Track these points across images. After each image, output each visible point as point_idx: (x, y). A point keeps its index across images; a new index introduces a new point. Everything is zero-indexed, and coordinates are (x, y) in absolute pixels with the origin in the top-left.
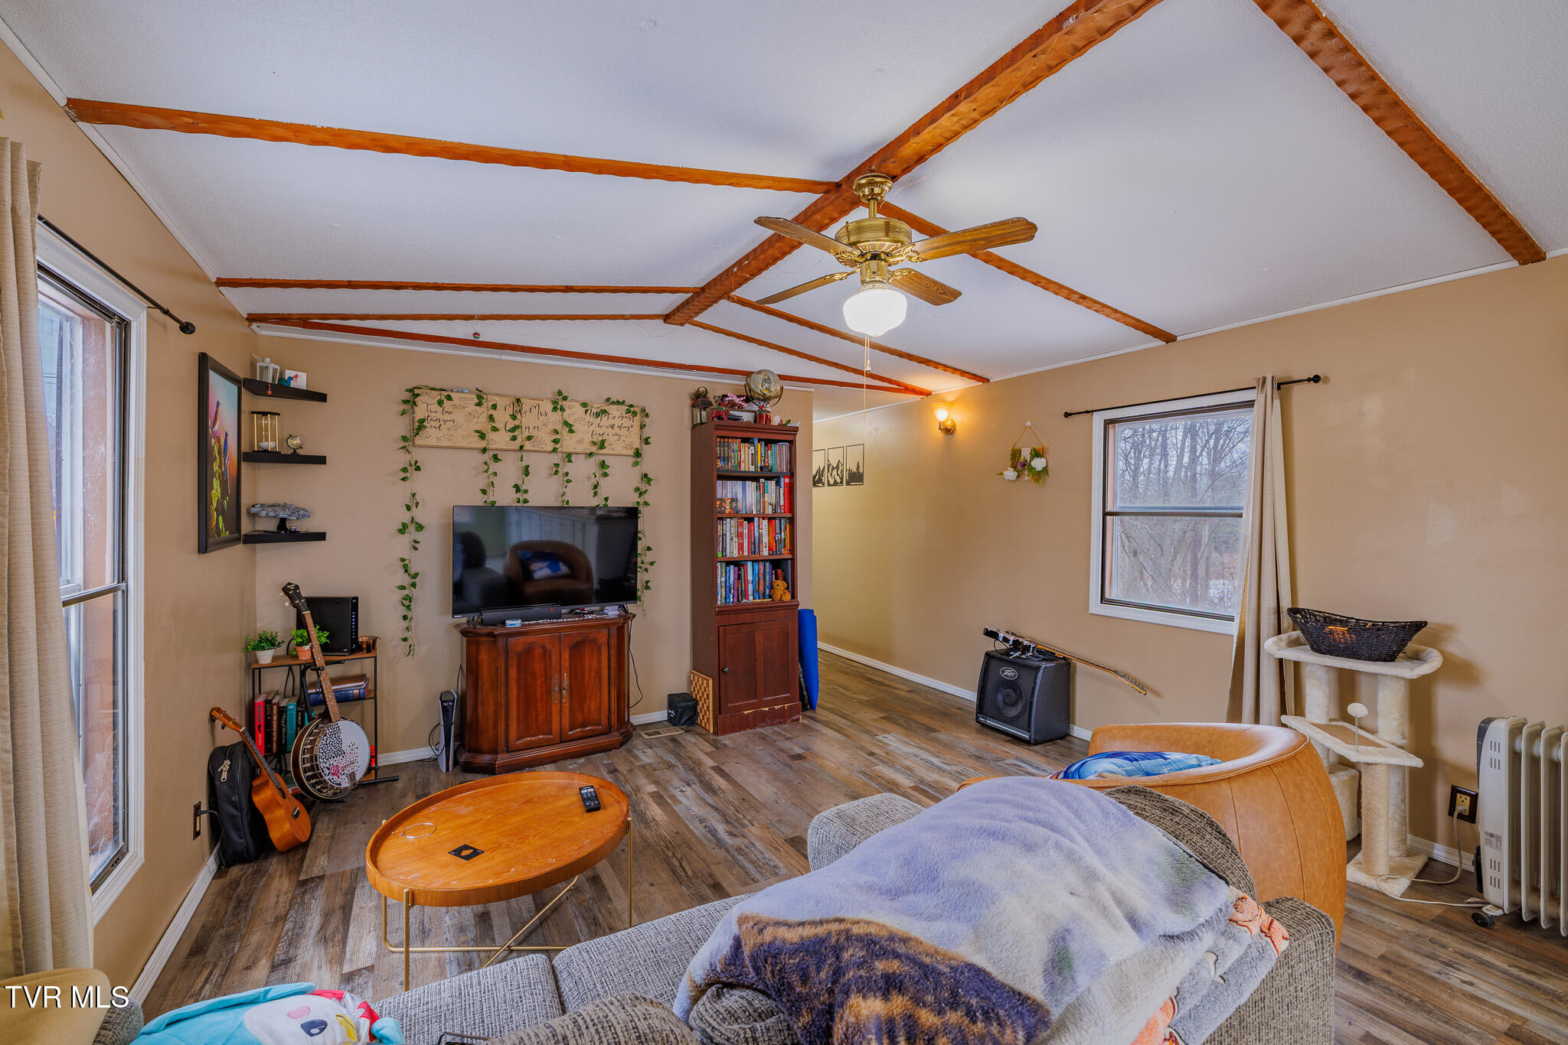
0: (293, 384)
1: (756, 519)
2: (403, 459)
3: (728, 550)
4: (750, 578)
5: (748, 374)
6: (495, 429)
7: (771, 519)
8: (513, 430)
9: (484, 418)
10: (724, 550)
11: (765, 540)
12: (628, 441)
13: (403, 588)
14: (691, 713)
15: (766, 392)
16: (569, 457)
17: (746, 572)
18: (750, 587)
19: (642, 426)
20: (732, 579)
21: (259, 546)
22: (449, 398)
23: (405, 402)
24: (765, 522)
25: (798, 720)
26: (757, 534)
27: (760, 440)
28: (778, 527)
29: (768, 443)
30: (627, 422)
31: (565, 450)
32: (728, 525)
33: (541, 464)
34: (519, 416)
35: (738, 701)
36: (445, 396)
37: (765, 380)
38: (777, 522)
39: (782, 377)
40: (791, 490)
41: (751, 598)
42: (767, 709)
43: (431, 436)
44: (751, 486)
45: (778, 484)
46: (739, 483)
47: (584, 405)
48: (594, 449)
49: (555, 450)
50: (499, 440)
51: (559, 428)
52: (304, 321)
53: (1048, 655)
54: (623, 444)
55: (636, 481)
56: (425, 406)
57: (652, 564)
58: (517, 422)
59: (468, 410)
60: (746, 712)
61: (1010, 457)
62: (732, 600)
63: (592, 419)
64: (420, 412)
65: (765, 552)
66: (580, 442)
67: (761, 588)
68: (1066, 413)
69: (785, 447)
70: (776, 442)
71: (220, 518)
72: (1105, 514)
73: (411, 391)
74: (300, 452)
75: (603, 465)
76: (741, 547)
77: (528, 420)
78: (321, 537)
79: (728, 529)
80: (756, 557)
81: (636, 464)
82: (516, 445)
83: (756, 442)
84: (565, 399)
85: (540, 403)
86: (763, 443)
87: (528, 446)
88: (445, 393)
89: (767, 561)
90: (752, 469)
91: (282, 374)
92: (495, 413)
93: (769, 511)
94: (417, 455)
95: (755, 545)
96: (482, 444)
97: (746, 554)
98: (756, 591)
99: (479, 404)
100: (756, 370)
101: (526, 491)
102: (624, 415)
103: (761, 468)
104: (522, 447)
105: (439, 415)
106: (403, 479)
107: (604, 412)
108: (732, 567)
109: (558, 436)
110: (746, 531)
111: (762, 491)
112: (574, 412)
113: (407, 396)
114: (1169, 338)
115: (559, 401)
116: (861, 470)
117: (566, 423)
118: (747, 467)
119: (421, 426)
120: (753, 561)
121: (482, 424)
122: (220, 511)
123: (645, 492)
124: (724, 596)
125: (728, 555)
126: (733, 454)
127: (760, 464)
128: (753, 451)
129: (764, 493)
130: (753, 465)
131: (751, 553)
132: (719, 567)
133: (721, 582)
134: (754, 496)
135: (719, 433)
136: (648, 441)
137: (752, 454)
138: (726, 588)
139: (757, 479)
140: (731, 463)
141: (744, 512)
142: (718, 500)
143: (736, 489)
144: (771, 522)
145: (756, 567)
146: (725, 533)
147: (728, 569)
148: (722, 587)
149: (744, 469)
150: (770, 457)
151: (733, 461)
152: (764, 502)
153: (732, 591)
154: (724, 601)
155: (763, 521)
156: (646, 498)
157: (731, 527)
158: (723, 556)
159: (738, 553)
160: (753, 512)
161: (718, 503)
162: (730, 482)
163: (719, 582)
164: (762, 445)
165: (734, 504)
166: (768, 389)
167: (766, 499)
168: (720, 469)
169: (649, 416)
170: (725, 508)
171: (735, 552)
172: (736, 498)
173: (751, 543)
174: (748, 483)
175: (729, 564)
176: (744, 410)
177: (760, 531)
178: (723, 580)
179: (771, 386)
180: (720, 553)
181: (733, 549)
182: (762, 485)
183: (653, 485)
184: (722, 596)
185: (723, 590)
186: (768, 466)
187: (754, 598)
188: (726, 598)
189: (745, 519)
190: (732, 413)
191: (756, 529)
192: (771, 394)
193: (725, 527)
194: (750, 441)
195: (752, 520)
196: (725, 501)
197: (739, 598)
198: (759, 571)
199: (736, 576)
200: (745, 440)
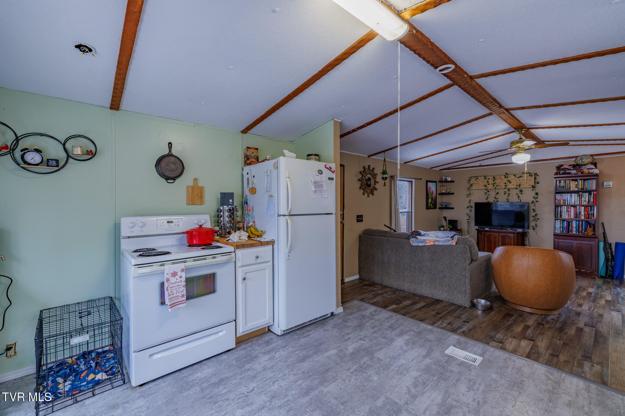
0: (448, 180)
1: (578, 206)
2: (468, 193)
3: (563, 216)
4: (574, 226)
5: (576, 157)
6: (489, 184)
8: (493, 184)
9: (486, 182)
10: (561, 216)
11: (583, 213)
12: (530, 183)
13: (467, 219)
15: (581, 163)
16: (509, 190)
17: (572, 224)
18: (574, 229)
19: (535, 179)
20: (565, 225)
21: (443, 210)
22: (478, 178)
23: (468, 181)
26: (578, 211)
27: (580, 180)
28: (590, 209)
29: (585, 180)
30: (529, 178)
31: (508, 188)
32: (563, 208)
33: (501, 192)
34: (495, 180)
36: (477, 178)
37: (580, 159)
38: (589, 207)
40: (596, 196)
41: (574, 232)
42: (577, 270)
43: (474, 187)
45: (590, 194)
46: (569, 194)
47: (514, 175)
48: (517, 187)
49: (505, 188)
50: (490, 187)
51: (506, 182)
52: (448, 169)
54: (528, 185)
55: (534, 195)
56: (473, 181)
57: (538, 219)
58: (494, 182)
59: (482, 180)
62: (565, 232)
63: (517, 179)
64: (472, 182)
65: (583, 218)
66: (513, 185)
67: (580, 230)
69: (594, 181)
70: (589, 179)
71: (431, 205)
73: (470, 178)
74: (449, 192)
75: (521, 191)
76: (570, 215)
77: (498, 181)
78: (453, 208)
79: (563, 209)
80: (578, 219)
81: (533, 190)
82: (494, 188)
84: (508, 175)
85: (501, 176)
86: (583, 180)
87: (497, 187)
88: (477, 177)
89: (584, 221)
90: (576, 189)
91: (446, 178)
92: (489, 181)
93: (585, 203)
94: (471, 192)
95: (577, 215)
96: (486, 188)
97: (572, 217)
98: (578, 231)
99: (485, 179)
100: (579, 155)
101: (497, 199)
102: (528, 176)
104: (496, 188)
105: (475, 183)
106: (468, 197)
107: (521, 176)
109: (506, 184)
110: (572, 210)
111: (580, 197)
112: (511, 178)
113: (469, 179)
115: (506, 175)
117: (509, 181)
119: (472, 185)
120: (576, 220)
121: (486, 183)
122: (431, 203)
123: (537, 198)
124: (561, 231)
125: (563, 218)
126: (567, 185)
127: (580, 187)
128: (577, 184)
129: (582, 197)
130: (576, 188)
131: (575, 217)
132: (560, 221)
133: (560, 226)
134: (576, 198)
135: (557, 179)
136: (538, 183)
137: (576, 184)
138: (562, 228)
139: (578, 193)
140: (565, 188)
141: (571, 204)
142: (557, 200)
143: (567, 196)
144: (586, 207)
145: (577, 222)
146: (561, 210)
147: (563, 222)
148: (561, 228)
149: (572, 189)
150: (586, 184)
151: (566, 187)
152: (582, 200)
153: (565, 229)
154: (561, 232)
155: (582, 207)
156: (537, 200)
157: (564, 209)
158: (560, 218)
159: (568, 217)
160: (576, 204)
161: (557, 201)
162: (564, 194)
163: (559, 226)
164: (581, 181)
165: (564, 201)
166: (582, 162)
167: (583, 199)
168: (560, 190)
169: (538, 175)
170: (560, 203)
171: (566, 217)
172: (566, 199)
173: (575, 214)
174: (573, 194)
175: (564, 221)
176: (573, 170)
177: (580, 210)
178: (561, 225)
179: (583, 160)
180: (559, 217)
181: (565, 216)
182: (581, 195)
183: (539, 196)
184: (560, 231)
185: (561, 229)
186: (585, 188)
187: (576, 233)
188: (562, 231)
189: (572, 206)
190: (568, 171)
191: (578, 210)
192: (584, 163)
193: (561, 209)
194: (576, 180)
195: (574, 206)
196: (560, 200)
197: (568, 232)
198: (579, 224)
199: (567, 225)
200: (573, 180)
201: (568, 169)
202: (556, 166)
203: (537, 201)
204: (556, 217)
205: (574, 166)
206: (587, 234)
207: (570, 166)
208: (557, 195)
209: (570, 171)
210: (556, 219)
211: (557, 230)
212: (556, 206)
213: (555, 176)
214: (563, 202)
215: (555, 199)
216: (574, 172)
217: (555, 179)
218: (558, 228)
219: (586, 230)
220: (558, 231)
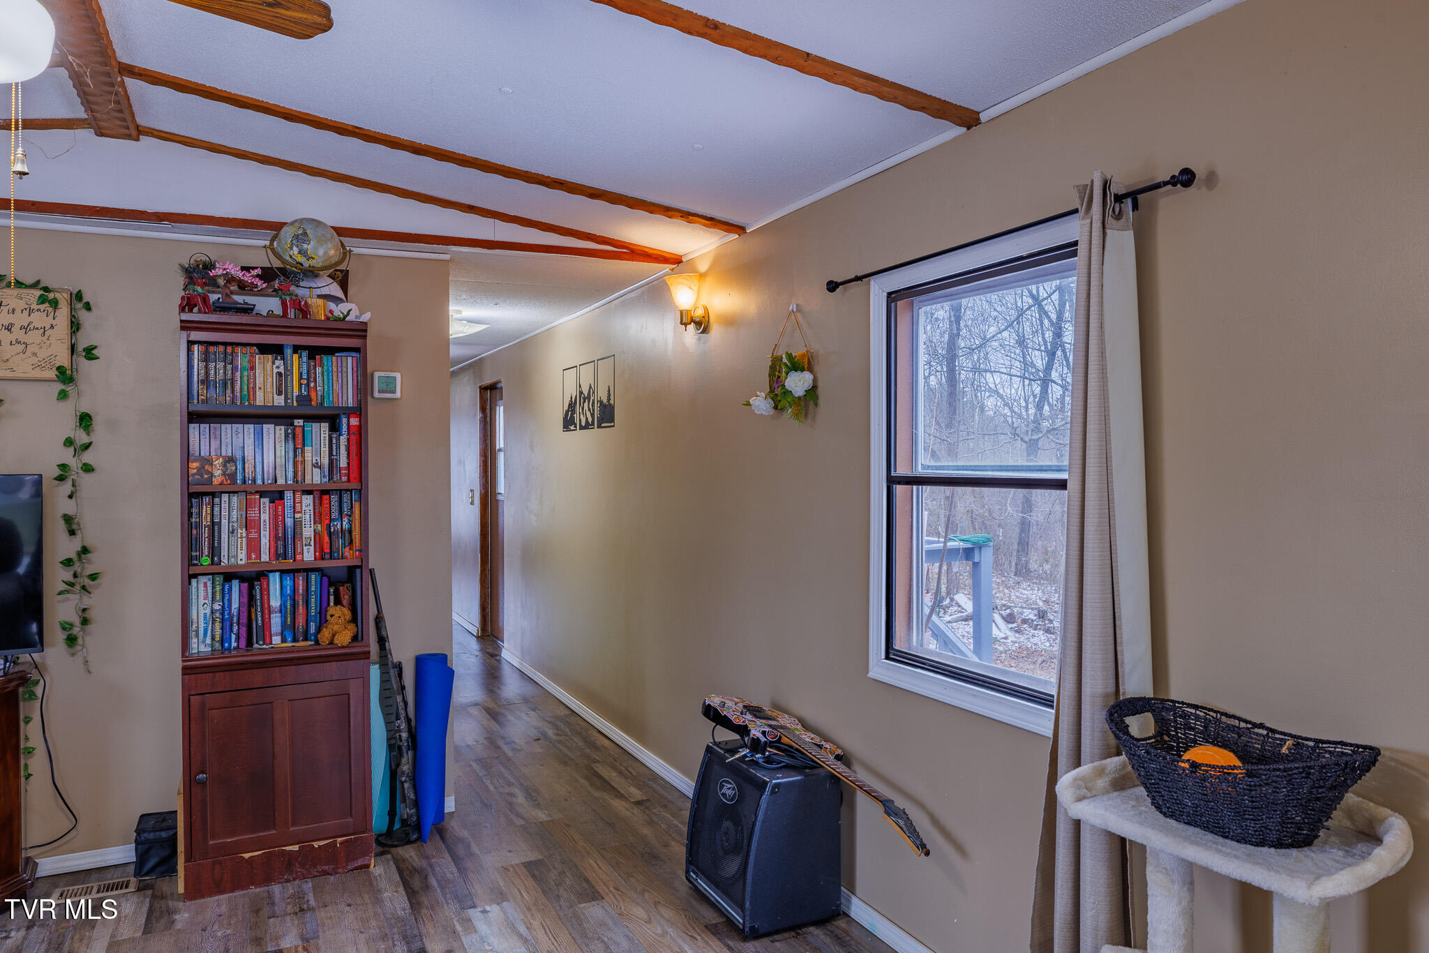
1: (288, 495)
3: (224, 552)
4: (275, 602)
5: (277, 227)
7: (322, 494)
10: (215, 551)
11: (308, 532)
12: (44, 353)
14: (165, 853)
15: (300, 259)
17: (266, 592)
18: (276, 621)
19: (75, 325)
20: (235, 605)
24: (308, 500)
25: (367, 866)
26: (289, 522)
27: (296, 349)
28: (335, 508)
29: (314, 352)
30: (40, 319)
32: (225, 506)
35: (233, 834)
37: (296, 237)
38: (334, 498)
39: (341, 232)
40: (359, 440)
41: (276, 640)
42: (296, 848)
44: (273, 434)
45: (335, 428)
46: (250, 428)
53: (795, 759)
54: (33, 360)
55: (68, 427)
57: (93, 577)
60: (247, 856)
61: (767, 371)
62: (234, 644)
65: (309, 554)
67: (301, 621)
68: (830, 283)
69: (350, 361)
70: (331, 351)
72: (892, 481)
76: (254, 546)
79: (225, 513)
80: (289, 564)
81: (62, 396)
83: (288, 351)
86: (305, 354)
89: (312, 570)
90: (279, 401)
93: (315, 478)
95: (285, 541)
97: (265, 557)
98: (289, 628)
100: (289, 221)
102: (34, 306)
103: (300, 397)
108: (235, 584)
110: (265, 517)
111: (298, 443)
114: (968, 119)
116: (612, 402)
118: (266, 396)
120: (283, 572)
123: (87, 447)
124: (218, 638)
125: (225, 560)
126: (238, 374)
127: (296, 392)
128: (282, 370)
129: (304, 445)
130: (279, 393)
131: (277, 556)
132: (209, 584)
133: (213, 612)
134: (281, 451)
135: (195, 336)
136: (90, 353)
137: (279, 374)
138: (222, 621)
139: (289, 421)
140: (229, 391)
141: (259, 482)
142: (195, 461)
143: (239, 438)
144: (321, 499)
145: (288, 582)
146: (216, 520)
147: (227, 587)
148: (214, 621)
149: (260, 401)
150: (319, 380)
151: (238, 388)
152: (303, 462)
153: (235, 628)
154: (217, 646)
155: (304, 497)
156: (87, 457)
157: (229, 510)
158: (212, 563)
159: (249, 557)
160: (281, 481)
161: (193, 465)
162: (229, 426)
163: (208, 611)
164: (300, 357)
165: (231, 468)
166: (302, 252)
167: (308, 456)
168: (206, 401)
169: (88, 307)
170: (212, 475)
171: (240, 556)
172: (238, 455)
173: (276, 538)
174: (268, 428)
175: (228, 577)
176: (261, 293)
177: (297, 516)
178: (217, 607)
179: (309, 247)
180: (206, 561)
181: (236, 554)
182: (299, 431)
183: (100, 432)
184: (213, 638)
185: (218, 626)
186: (313, 395)
187: (284, 640)
188: (222, 642)
189: (262, 494)
190: (239, 299)
191: (288, 512)
192: (312, 262)
193: (216, 509)
194: (277, 350)
195: (277, 496)
196: (209, 461)
197: (250, 643)
198: (294, 590)
199: (245, 600)
200: (264, 349)
201: (243, 287)
202: (182, 266)
203: (88, 468)
204: (190, 564)
205: (268, 275)
206: (331, 643)
207: (246, 269)
208: (194, 428)
209: (250, 300)
210: (193, 570)
211: (197, 636)
212: (191, 495)
213: (185, 317)
214: (224, 474)
215: (187, 456)
216: (268, 305)
217: (184, 334)
218: (202, 626)
219: (323, 621)
220: (204, 641)
